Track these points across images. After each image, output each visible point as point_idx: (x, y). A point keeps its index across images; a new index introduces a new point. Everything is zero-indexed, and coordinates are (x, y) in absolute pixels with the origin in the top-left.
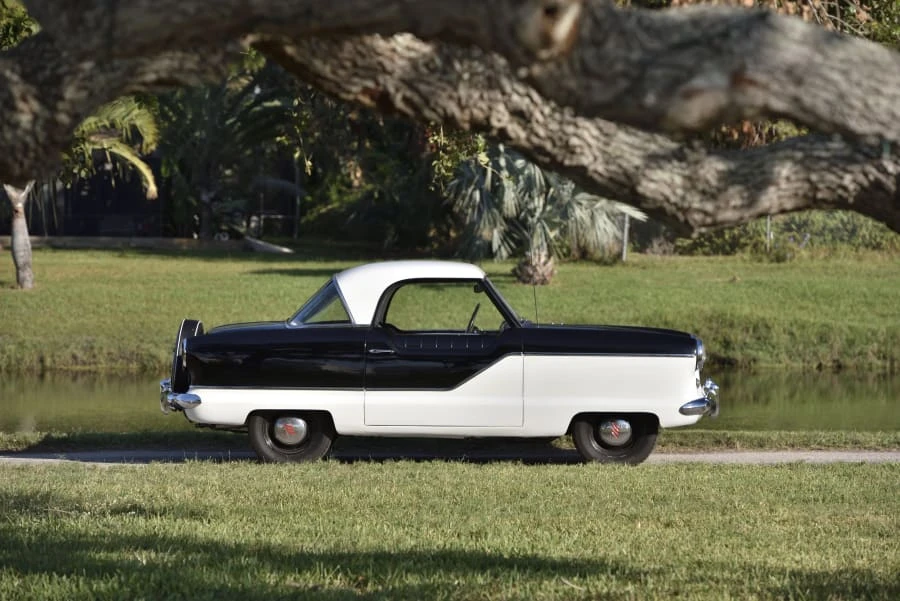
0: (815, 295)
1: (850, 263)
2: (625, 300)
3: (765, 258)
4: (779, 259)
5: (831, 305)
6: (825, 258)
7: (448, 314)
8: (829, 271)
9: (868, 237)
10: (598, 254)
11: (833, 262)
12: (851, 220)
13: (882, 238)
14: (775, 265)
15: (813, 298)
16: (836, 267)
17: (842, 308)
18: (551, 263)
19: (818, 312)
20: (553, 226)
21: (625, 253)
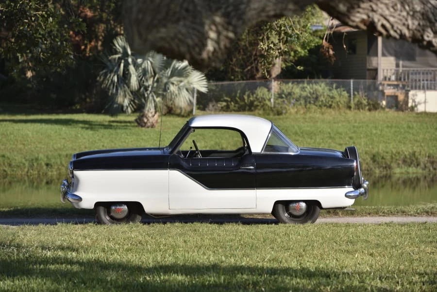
0: (302, 133)
1: (318, 115)
2: (198, 136)
3: (271, 114)
4: (279, 113)
5: (311, 139)
6: (304, 113)
7: (102, 144)
8: (307, 120)
9: (324, 102)
10: (178, 111)
11: (308, 115)
12: (315, 92)
13: (332, 102)
14: (277, 117)
15: (301, 135)
16: (310, 117)
17: (318, 140)
18: (156, 116)
19: (305, 143)
20: (158, 95)
21: (194, 110)
